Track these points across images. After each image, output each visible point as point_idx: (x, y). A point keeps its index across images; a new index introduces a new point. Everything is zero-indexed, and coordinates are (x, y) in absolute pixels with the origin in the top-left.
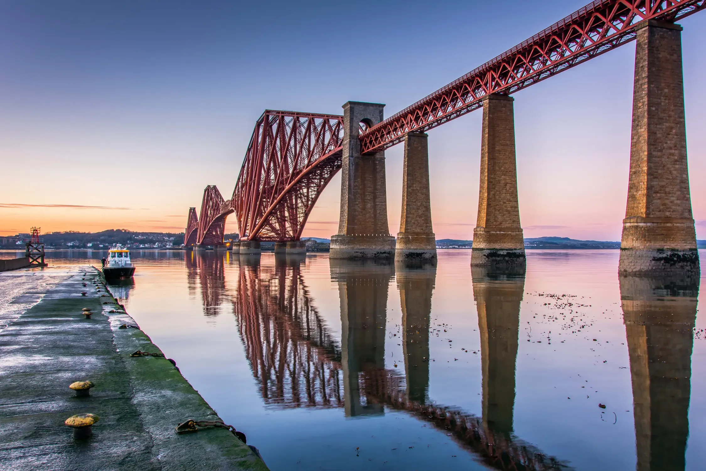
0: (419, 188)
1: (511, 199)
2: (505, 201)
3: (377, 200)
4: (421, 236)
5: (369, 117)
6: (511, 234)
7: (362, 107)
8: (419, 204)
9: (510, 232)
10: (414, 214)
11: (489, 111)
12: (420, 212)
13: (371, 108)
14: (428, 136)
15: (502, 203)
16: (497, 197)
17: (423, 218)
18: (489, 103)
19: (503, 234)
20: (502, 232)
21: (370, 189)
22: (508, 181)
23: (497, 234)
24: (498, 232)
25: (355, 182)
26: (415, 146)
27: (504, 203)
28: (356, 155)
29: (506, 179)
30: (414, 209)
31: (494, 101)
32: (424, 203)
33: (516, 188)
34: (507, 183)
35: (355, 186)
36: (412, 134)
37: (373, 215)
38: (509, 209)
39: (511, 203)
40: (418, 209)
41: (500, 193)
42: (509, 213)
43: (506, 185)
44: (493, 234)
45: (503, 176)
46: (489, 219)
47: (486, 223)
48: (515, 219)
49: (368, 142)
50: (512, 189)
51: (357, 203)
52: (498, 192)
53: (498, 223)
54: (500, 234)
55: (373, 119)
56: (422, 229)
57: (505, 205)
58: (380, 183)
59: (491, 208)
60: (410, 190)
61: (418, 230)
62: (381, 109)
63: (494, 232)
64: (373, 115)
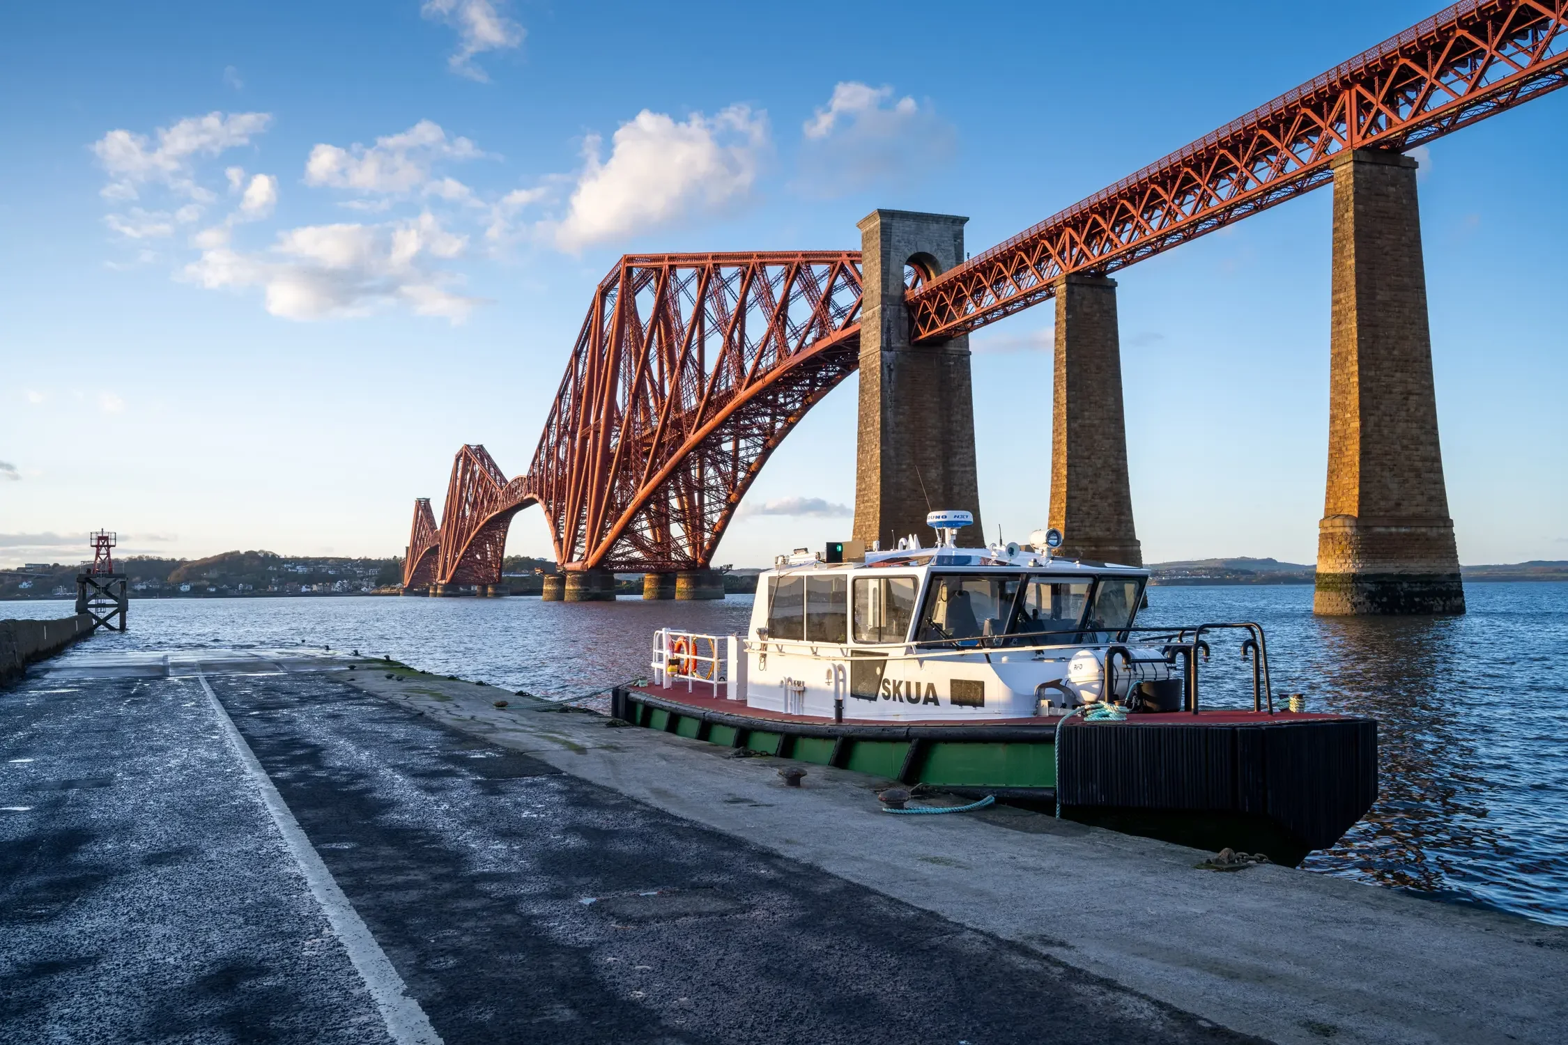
0: (1096, 422)
1: (1423, 438)
2: (1405, 442)
3: (955, 460)
4: (1107, 548)
5: (927, 248)
6: (1424, 534)
7: (911, 225)
8: (1099, 463)
9: (1423, 530)
10: (1086, 489)
11: (1356, 193)
12: (1103, 484)
13: (934, 227)
14: (1116, 284)
15: (1398, 447)
16: (1386, 432)
17: (1110, 501)
18: (1355, 172)
19: (1405, 534)
20: (1403, 530)
21: (935, 432)
22: (1410, 387)
23: (1391, 534)
24: (1393, 530)
25: (896, 414)
26: (1086, 310)
27: (1405, 447)
28: (899, 345)
29: (1406, 382)
30: (1086, 477)
31: (1367, 167)
32: (1112, 461)
33: (1433, 405)
34: (1410, 393)
35: (897, 425)
36: (1074, 280)
37: (942, 499)
38: (1419, 464)
39: (1421, 448)
40: (1097, 475)
41: (1392, 421)
42: (1418, 476)
43: (1406, 399)
44: (1379, 533)
45: (1398, 375)
46: (1367, 493)
47: (1361, 505)
48: (1433, 493)
49: (932, 310)
50: (1423, 410)
52: (1388, 418)
53: (1392, 503)
54: (1398, 534)
55: (940, 254)
56: (1108, 530)
57: (1407, 453)
58: (959, 417)
59: (1372, 462)
60: (1075, 425)
61: (1098, 532)
62: (957, 228)
63: (1382, 530)
64: (938, 245)
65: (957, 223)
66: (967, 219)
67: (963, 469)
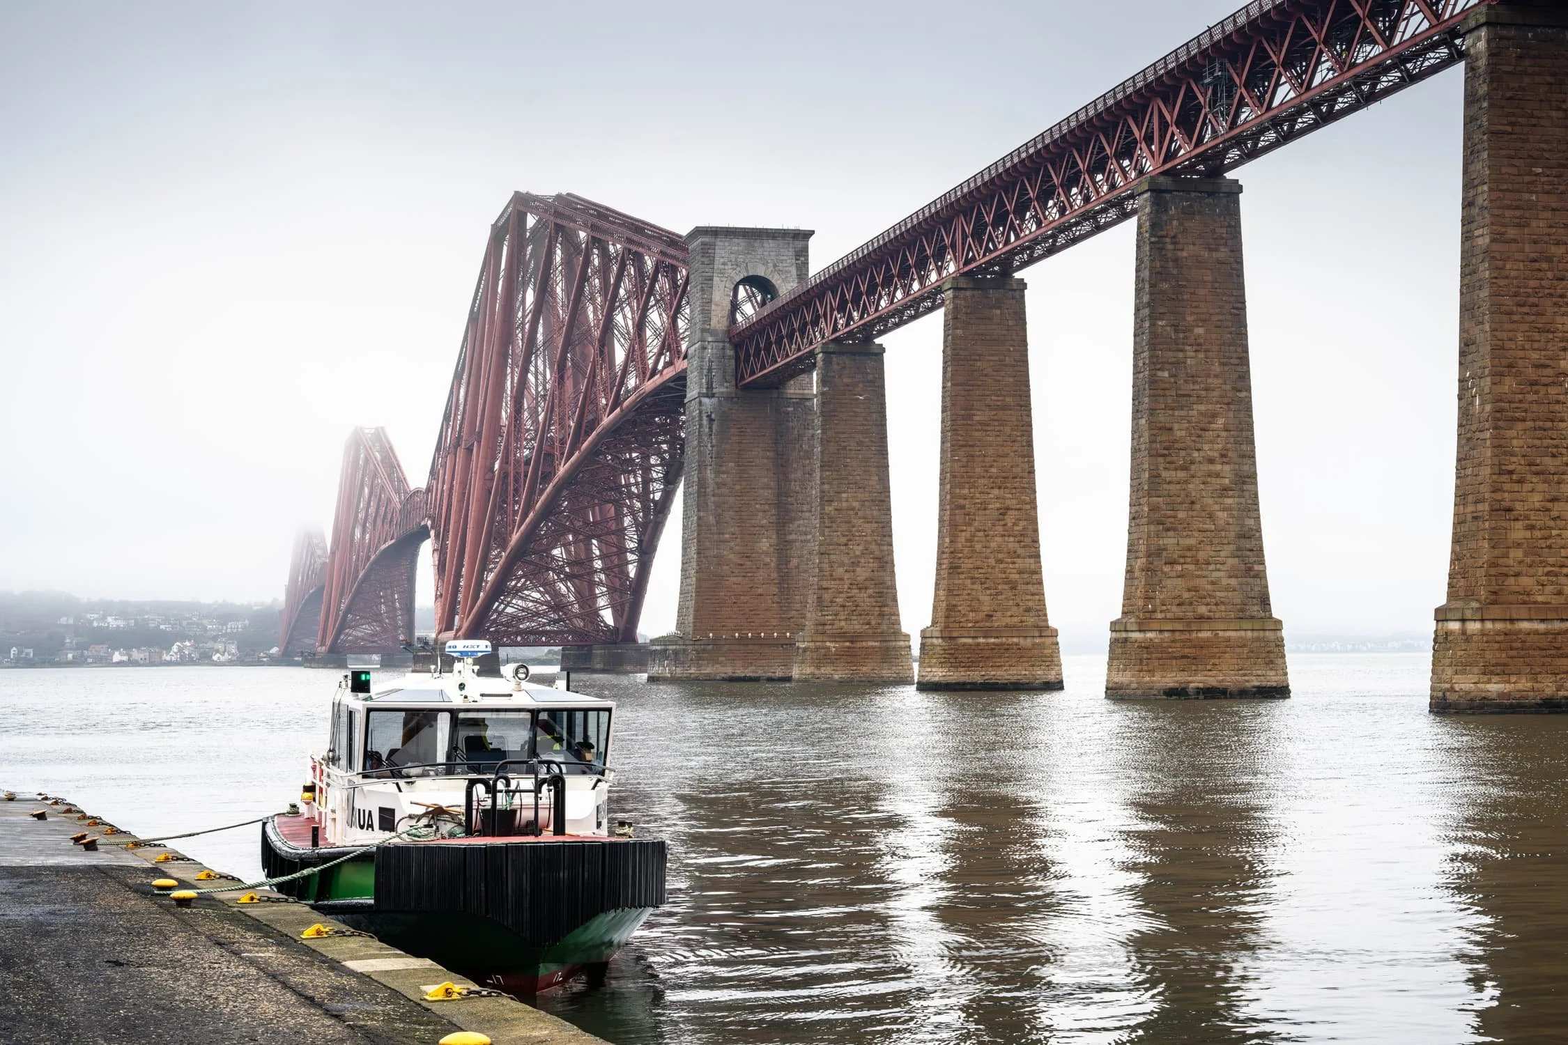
0: (856, 504)
1: (1020, 551)
2: (1000, 556)
4: (864, 644)
5: (761, 271)
6: (1017, 644)
7: (740, 243)
8: (858, 550)
9: (1015, 640)
10: (841, 579)
11: (955, 319)
12: (862, 574)
13: (770, 244)
14: (884, 350)
15: (992, 561)
16: (978, 547)
17: (870, 591)
18: (955, 298)
19: (993, 644)
20: (992, 640)
21: (767, 493)
22: (1008, 503)
23: (978, 644)
24: (981, 640)
27: (1000, 561)
28: (723, 390)
29: (1004, 498)
30: (842, 565)
31: (968, 293)
32: (873, 547)
33: (1034, 521)
34: (1008, 509)
36: (832, 347)
37: (774, 575)
38: (1015, 577)
39: (1018, 560)
40: (855, 564)
41: (986, 536)
42: (1014, 588)
43: (1004, 514)
44: (964, 645)
45: (996, 492)
46: (955, 606)
48: (1030, 604)
49: (752, 351)
50: (1022, 523)
51: (727, 536)
52: (981, 534)
53: (981, 615)
54: (987, 644)
55: (776, 276)
56: (868, 624)
57: (1002, 566)
59: (962, 576)
61: (856, 626)
62: (799, 244)
63: (970, 641)
64: (775, 266)
65: (801, 237)
66: (812, 233)
67: (803, 537)
